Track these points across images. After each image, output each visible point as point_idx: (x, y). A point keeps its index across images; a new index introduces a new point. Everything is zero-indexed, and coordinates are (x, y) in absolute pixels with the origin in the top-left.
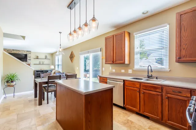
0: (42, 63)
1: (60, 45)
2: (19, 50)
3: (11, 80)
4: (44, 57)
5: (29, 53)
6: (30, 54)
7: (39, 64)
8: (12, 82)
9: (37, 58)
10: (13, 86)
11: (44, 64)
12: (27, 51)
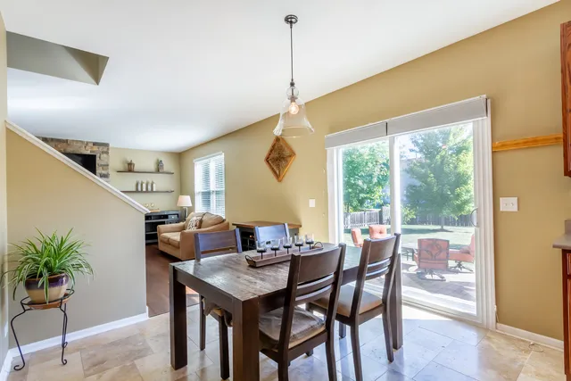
0: (144, 185)
1: (292, 84)
2: (65, 138)
3: (50, 270)
4: (152, 167)
5: (103, 152)
6: (105, 155)
7: (137, 191)
8: (55, 281)
9: (130, 168)
10: (59, 303)
11: (152, 191)
12: (95, 144)
